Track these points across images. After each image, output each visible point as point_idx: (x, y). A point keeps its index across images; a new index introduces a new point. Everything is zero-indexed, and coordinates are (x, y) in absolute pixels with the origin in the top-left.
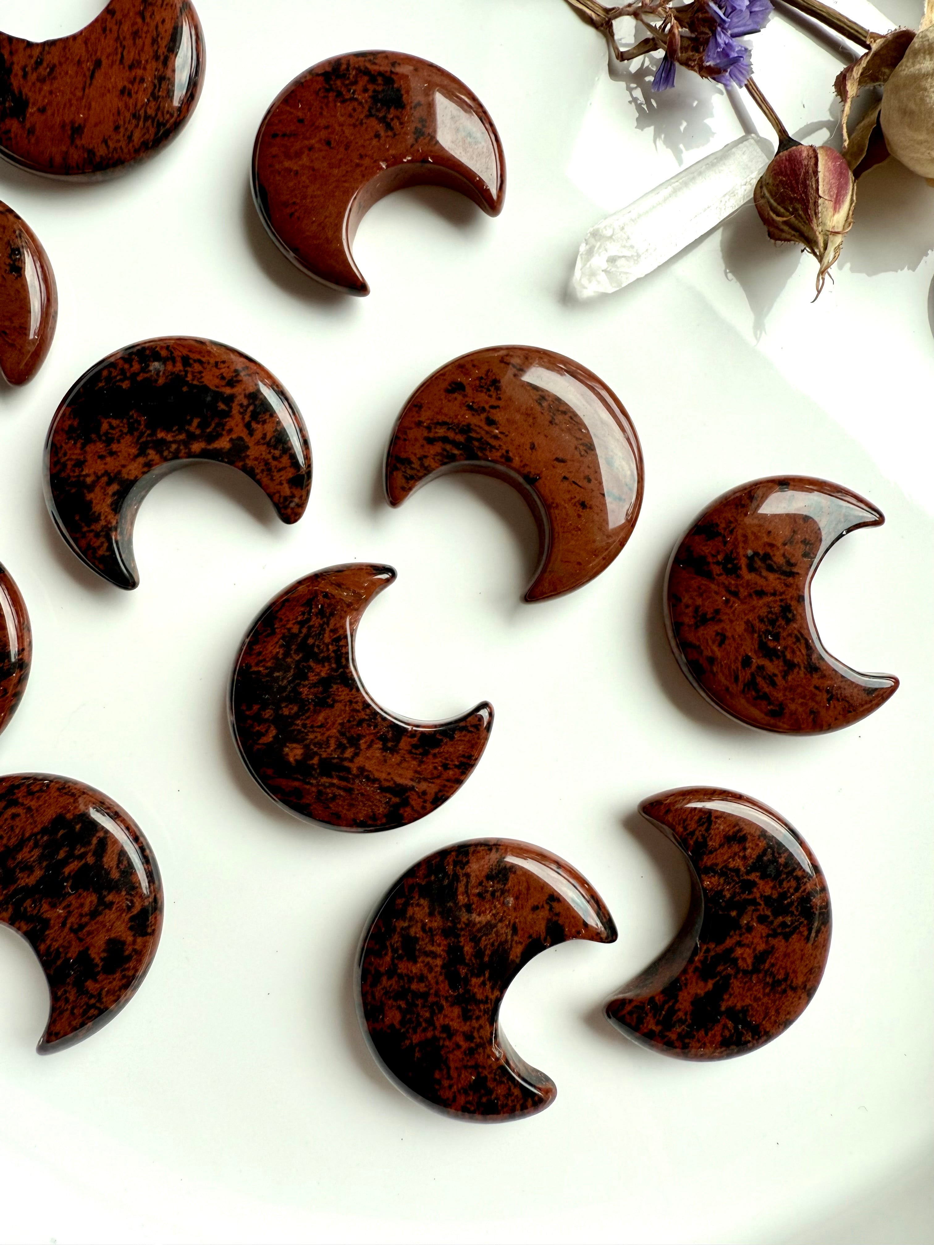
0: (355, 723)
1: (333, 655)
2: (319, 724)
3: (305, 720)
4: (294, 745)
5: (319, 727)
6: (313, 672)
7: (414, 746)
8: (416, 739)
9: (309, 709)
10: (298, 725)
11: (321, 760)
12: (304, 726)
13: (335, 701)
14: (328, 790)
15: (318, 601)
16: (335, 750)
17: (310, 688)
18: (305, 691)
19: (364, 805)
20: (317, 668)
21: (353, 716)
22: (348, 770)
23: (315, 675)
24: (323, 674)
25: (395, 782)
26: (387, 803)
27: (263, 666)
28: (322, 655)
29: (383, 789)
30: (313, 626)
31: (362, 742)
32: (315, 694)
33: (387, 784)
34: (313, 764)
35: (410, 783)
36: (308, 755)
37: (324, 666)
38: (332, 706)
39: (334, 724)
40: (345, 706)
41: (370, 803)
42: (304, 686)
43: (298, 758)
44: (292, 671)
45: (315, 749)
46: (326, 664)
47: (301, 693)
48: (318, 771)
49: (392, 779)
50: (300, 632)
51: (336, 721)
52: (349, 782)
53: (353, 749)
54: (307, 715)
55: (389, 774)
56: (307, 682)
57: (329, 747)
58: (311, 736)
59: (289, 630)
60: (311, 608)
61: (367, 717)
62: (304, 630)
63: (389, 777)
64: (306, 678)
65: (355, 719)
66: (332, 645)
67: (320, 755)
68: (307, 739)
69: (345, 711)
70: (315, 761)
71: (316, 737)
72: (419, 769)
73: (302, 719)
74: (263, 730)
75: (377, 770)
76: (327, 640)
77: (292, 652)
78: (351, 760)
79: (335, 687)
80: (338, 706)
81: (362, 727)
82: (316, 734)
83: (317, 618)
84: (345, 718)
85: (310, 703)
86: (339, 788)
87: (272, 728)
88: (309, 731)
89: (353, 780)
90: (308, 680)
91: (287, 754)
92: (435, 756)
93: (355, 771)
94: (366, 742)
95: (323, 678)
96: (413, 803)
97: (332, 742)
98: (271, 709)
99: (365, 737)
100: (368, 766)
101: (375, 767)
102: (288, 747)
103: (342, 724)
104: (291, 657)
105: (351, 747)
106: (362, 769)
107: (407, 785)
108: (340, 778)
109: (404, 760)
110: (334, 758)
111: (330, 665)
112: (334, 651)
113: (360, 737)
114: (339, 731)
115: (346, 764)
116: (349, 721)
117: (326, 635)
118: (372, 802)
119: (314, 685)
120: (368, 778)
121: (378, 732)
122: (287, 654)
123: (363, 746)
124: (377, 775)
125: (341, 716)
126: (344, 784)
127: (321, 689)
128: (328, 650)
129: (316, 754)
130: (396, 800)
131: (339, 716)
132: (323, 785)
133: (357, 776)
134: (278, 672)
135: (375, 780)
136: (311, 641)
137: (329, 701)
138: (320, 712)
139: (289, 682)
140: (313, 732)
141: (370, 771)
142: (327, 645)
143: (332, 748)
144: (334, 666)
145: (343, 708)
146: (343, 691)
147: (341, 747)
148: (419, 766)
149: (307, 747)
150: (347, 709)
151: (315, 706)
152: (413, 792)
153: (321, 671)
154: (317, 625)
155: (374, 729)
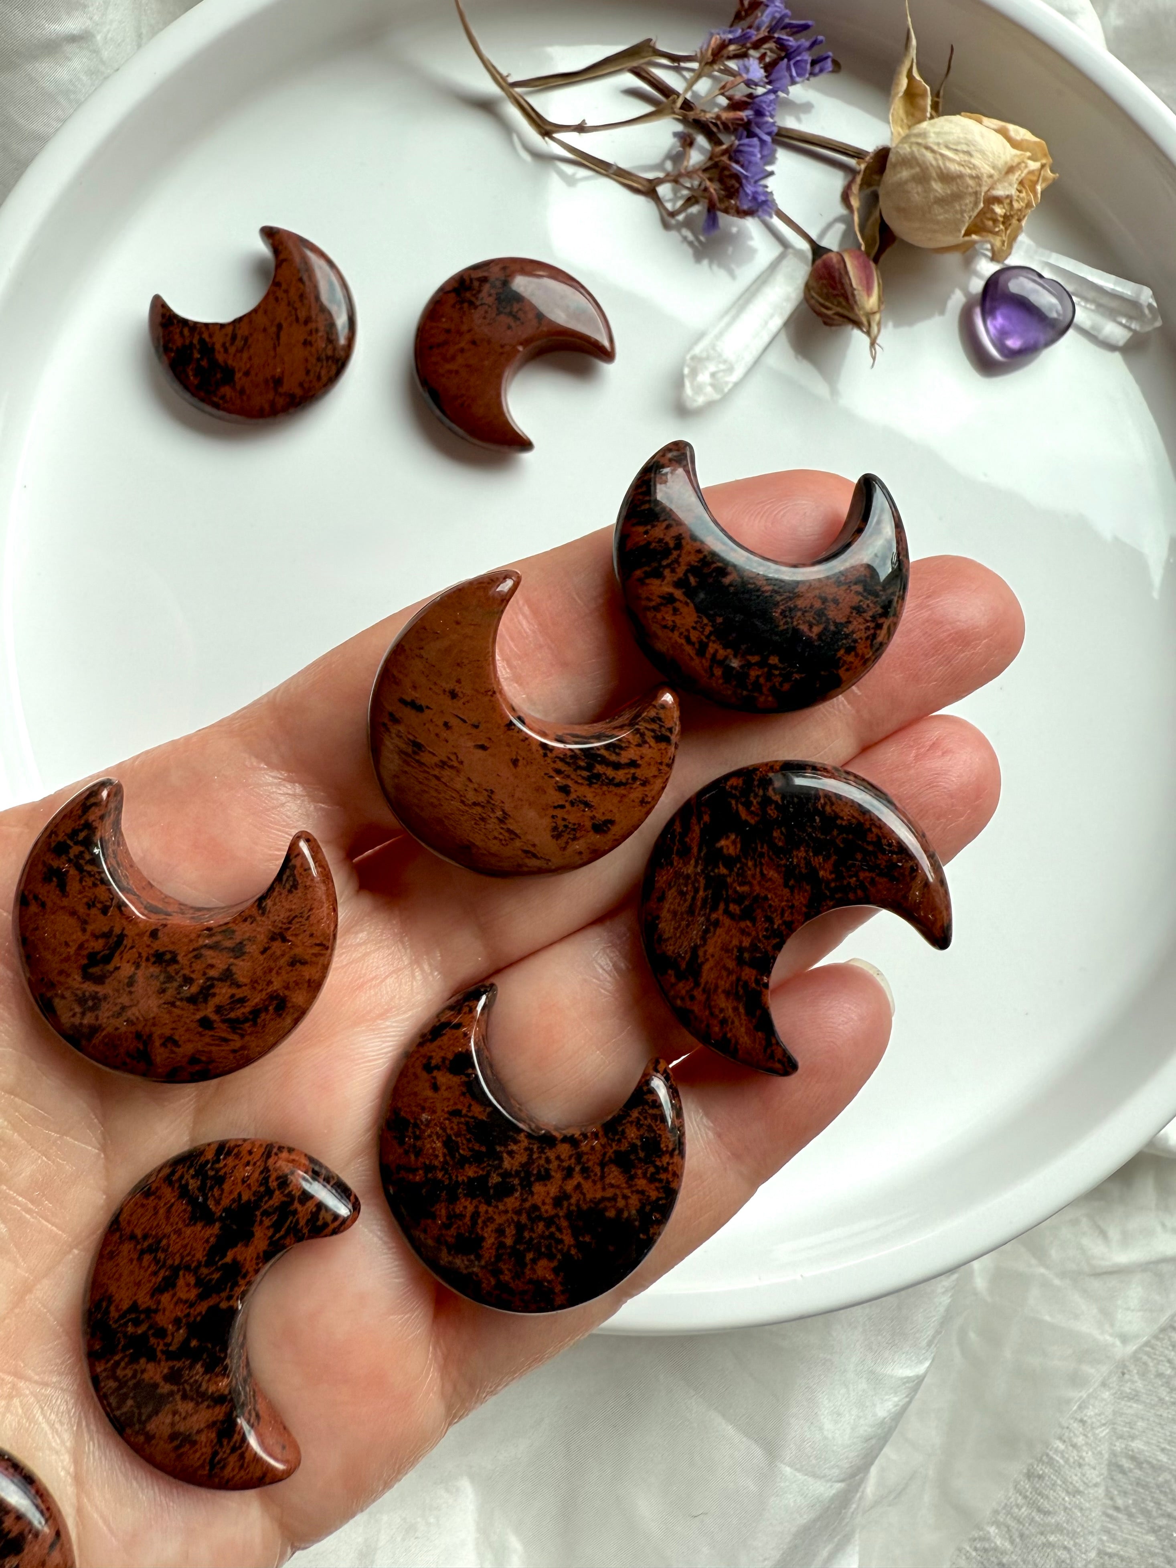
0: (769, 914)
1: (845, 882)
2: (765, 872)
3: (768, 856)
4: (739, 846)
5: (761, 872)
6: (824, 860)
7: (746, 983)
8: (754, 985)
9: (782, 859)
10: (762, 847)
11: (725, 876)
12: (762, 855)
13: (792, 889)
14: (690, 886)
15: (907, 861)
16: (736, 891)
17: (805, 858)
18: (802, 854)
19: (676, 929)
20: (829, 866)
21: (776, 911)
22: (714, 909)
23: (820, 864)
24: (821, 873)
25: (703, 963)
26: (680, 955)
27: (825, 803)
28: (844, 870)
29: (695, 950)
30: (876, 858)
31: (749, 923)
32: (798, 865)
33: (701, 953)
34: (719, 868)
35: (703, 981)
36: (729, 862)
37: (831, 873)
38: (786, 885)
39: (767, 889)
40: (787, 901)
41: (678, 935)
42: (807, 852)
43: (725, 851)
44: (822, 837)
45: (736, 870)
46: (833, 876)
47: (798, 849)
48: (712, 874)
49: (707, 960)
50: (869, 843)
51: (770, 892)
52: (701, 909)
53: (738, 912)
54: (774, 857)
55: (713, 956)
56: (811, 854)
57: (740, 885)
58: (750, 864)
59: (870, 830)
60: (896, 853)
61: (776, 926)
62: (870, 848)
63: (708, 956)
64: (816, 854)
65: (773, 913)
66: (857, 881)
67: (730, 875)
68: (747, 859)
69: (781, 901)
70: (724, 871)
71: (750, 869)
72: (720, 990)
73: (768, 853)
74: (753, 808)
75: (716, 942)
76: (862, 875)
77: (845, 835)
78: (727, 912)
79: (808, 888)
80: (786, 891)
81: (764, 921)
82: (753, 869)
83: (886, 862)
84: (774, 902)
85: (787, 860)
86: (694, 898)
87: (756, 819)
88: (756, 861)
89: (704, 915)
90: (814, 856)
91: (728, 838)
92: (735, 1009)
93: (714, 916)
94: (747, 927)
95: (818, 874)
96: (681, 985)
97: (746, 889)
98: (778, 816)
99: (754, 925)
100: (719, 931)
101: (719, 941)
102: (736, 838)
103: (766, 898)
104: (838, 835)
105: (741, 910)
106: (717, 924)
107: (701, 977)
108: (705, 900)
109: (730, 972)
110: (727, 892)
111: (833, 880)
112: (849, 883)
113: (754, 921)
114: (758, 895)
115: (722, 906)
116: (770, 906)
117: (867, 874)
118: (680, 937)
119: (808, 863)
120: (706, 931)
121: (760, 941)
122: (842, 829)
123: (743, 925)
124: (711, 942)
125: (776, 897)
126: (699, 903)
127: (804, 871)
128: (851, 877)
129: (731, 870)
130: (683, 966)
131: (775, 894)
132: (696, 880)
133: (708, 919)
134: (820, 821)
135: (704, 939)
136: (859, 856)
137: (791, 883)
138: (779, 873)
139: (810, 835)
140: (755, 866)
141: (714, 933)
142: (856, 875)
143: (738, 888)
144: (833, 885)
145: (785, 898)
146: (804, 897)
147: (740, 899)
148: (724, 991)
149: (737, 859)
150: (784, 904)
151: (785, 865)
152: (692, 985)
153: (826, 870)
154: (879, 862)
155: (764, 936)
